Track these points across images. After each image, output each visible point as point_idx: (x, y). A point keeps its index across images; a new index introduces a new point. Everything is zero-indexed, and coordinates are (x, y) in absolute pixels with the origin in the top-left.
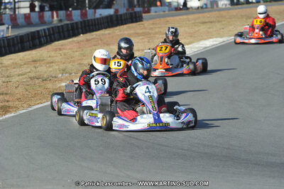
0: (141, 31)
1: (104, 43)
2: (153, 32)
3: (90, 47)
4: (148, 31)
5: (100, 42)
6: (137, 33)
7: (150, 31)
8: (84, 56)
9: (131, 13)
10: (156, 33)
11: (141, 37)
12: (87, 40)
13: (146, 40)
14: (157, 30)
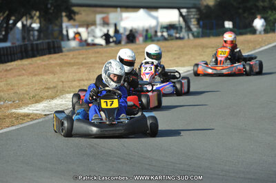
0: (72, 61)
1: (30, 73)
2: (89, 61)
3: (14, 77)
4: (80, 60)
5: (24, 72)
6: (69, 63)
7: (84, 61)
8: (12, 86)
9: (49, 43)
10: (94, 63)
11: (75, 67)
12: (6, 70)
13: (84, 69)
14: (93, 60)
